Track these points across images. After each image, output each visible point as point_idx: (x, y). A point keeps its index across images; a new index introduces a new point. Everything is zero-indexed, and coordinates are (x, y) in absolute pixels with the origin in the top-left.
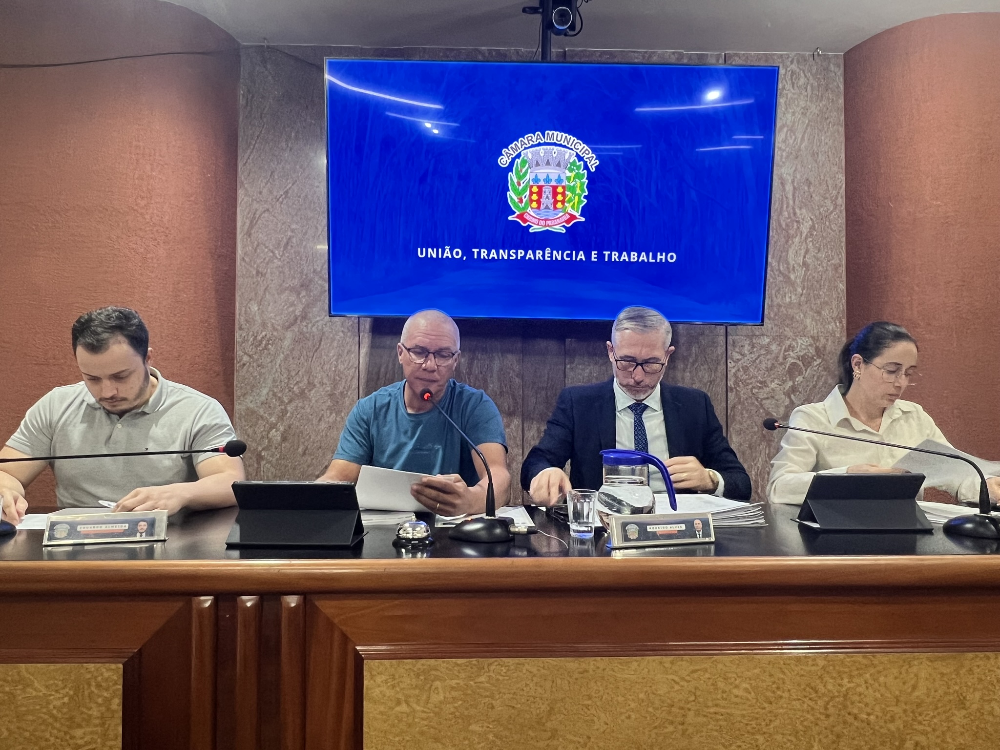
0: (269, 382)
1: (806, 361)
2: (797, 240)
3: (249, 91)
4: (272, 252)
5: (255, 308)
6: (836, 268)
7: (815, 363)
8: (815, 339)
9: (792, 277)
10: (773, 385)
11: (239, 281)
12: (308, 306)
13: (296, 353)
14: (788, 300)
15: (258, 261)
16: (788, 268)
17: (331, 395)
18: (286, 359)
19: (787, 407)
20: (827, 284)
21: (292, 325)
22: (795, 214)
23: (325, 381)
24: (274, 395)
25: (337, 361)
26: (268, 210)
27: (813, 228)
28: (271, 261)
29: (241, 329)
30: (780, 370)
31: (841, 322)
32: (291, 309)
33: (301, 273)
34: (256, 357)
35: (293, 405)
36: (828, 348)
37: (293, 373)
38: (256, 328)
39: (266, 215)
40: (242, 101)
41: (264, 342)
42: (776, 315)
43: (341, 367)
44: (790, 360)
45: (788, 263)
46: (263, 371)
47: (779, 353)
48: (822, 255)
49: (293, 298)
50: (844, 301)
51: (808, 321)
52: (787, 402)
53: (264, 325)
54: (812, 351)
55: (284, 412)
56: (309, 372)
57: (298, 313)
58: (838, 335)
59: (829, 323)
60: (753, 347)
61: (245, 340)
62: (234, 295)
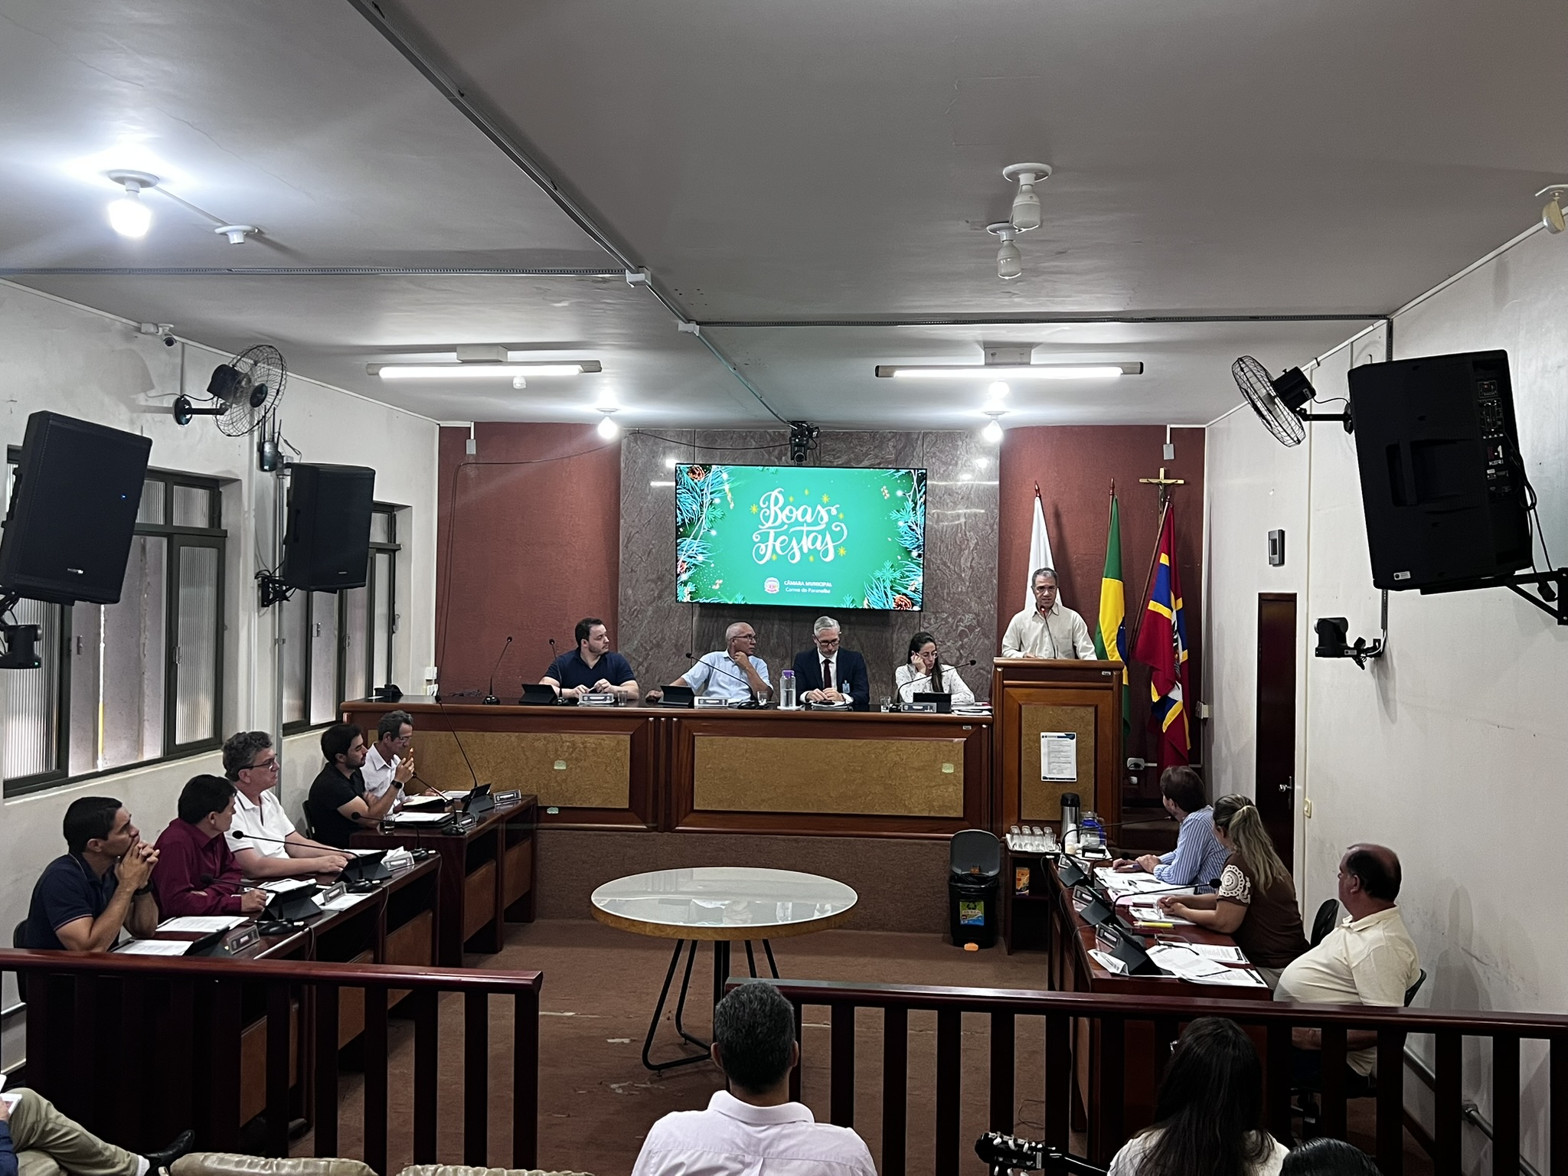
0: (639, 637)
1: (971, 628)
2: (966, 552)
3: (627, 459)
4: (641, 558)
5: (630, 592)
6: (992, 570)
7: (977, 630)
8: (977, 615)
9: (963, 575)
10: (949, 644)
11: (621, 575)
12: (662, 591)
13: (654, 620)
14: (960, 590)
15: (632, 564)
16: (960, 569)
17: (676, 645)
18: (648, 622)
19: (957, 658)
20: (986, 580)
21: (651, 603)
22: (966, 535)
23: (672, 637)
24: (642, 645)
25: (679, 624)
26: (638, 532)
27: (977, 544)
28: (640, 563)
29: (621, 604)
30: (954, 634)
31: (994, 604)
32: (651, 593)
33: (658, 571)
34: (630, 622)
35: (653, 651)
36: (985, 621)
37: (653, 632)
38: (630, 604)
39: (637, 535)
40: (623, 465)
41: (635, 613)
42: (952, 599)
43: (681, 628)
44: (961, 628)
45: (960, 566)
46: (635, 630)
47: (954, 623)
48: (982, 561)
49: (653, 586)
50: (996, 591)
51: (973, 603)
52: (958, 654)
53: (636, 602)
54: (975, 622)
55: (648, 655)
56: (662, 631)
57: (656, 595)
58: (992, 612)
59: (987, 605)
60: (937, 620)
61: (624, 611)
62: (618, 585)
